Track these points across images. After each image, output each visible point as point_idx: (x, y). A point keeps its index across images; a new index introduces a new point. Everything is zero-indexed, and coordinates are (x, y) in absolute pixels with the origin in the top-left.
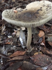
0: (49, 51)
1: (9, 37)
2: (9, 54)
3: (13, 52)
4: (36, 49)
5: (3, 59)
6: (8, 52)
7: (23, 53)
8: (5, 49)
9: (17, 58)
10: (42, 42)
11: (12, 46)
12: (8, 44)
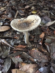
0: (44, 49)
1: (17, 33)
2: (15, 45)
3: (18, 44)
4: (36, 46)
5: (11, 47)
6: (14, 44)
7: (25, 47)
8: (13, 42)
9: (19, 49)
10: (40, 42)
11: (18, 41)
12: (15, 39)
